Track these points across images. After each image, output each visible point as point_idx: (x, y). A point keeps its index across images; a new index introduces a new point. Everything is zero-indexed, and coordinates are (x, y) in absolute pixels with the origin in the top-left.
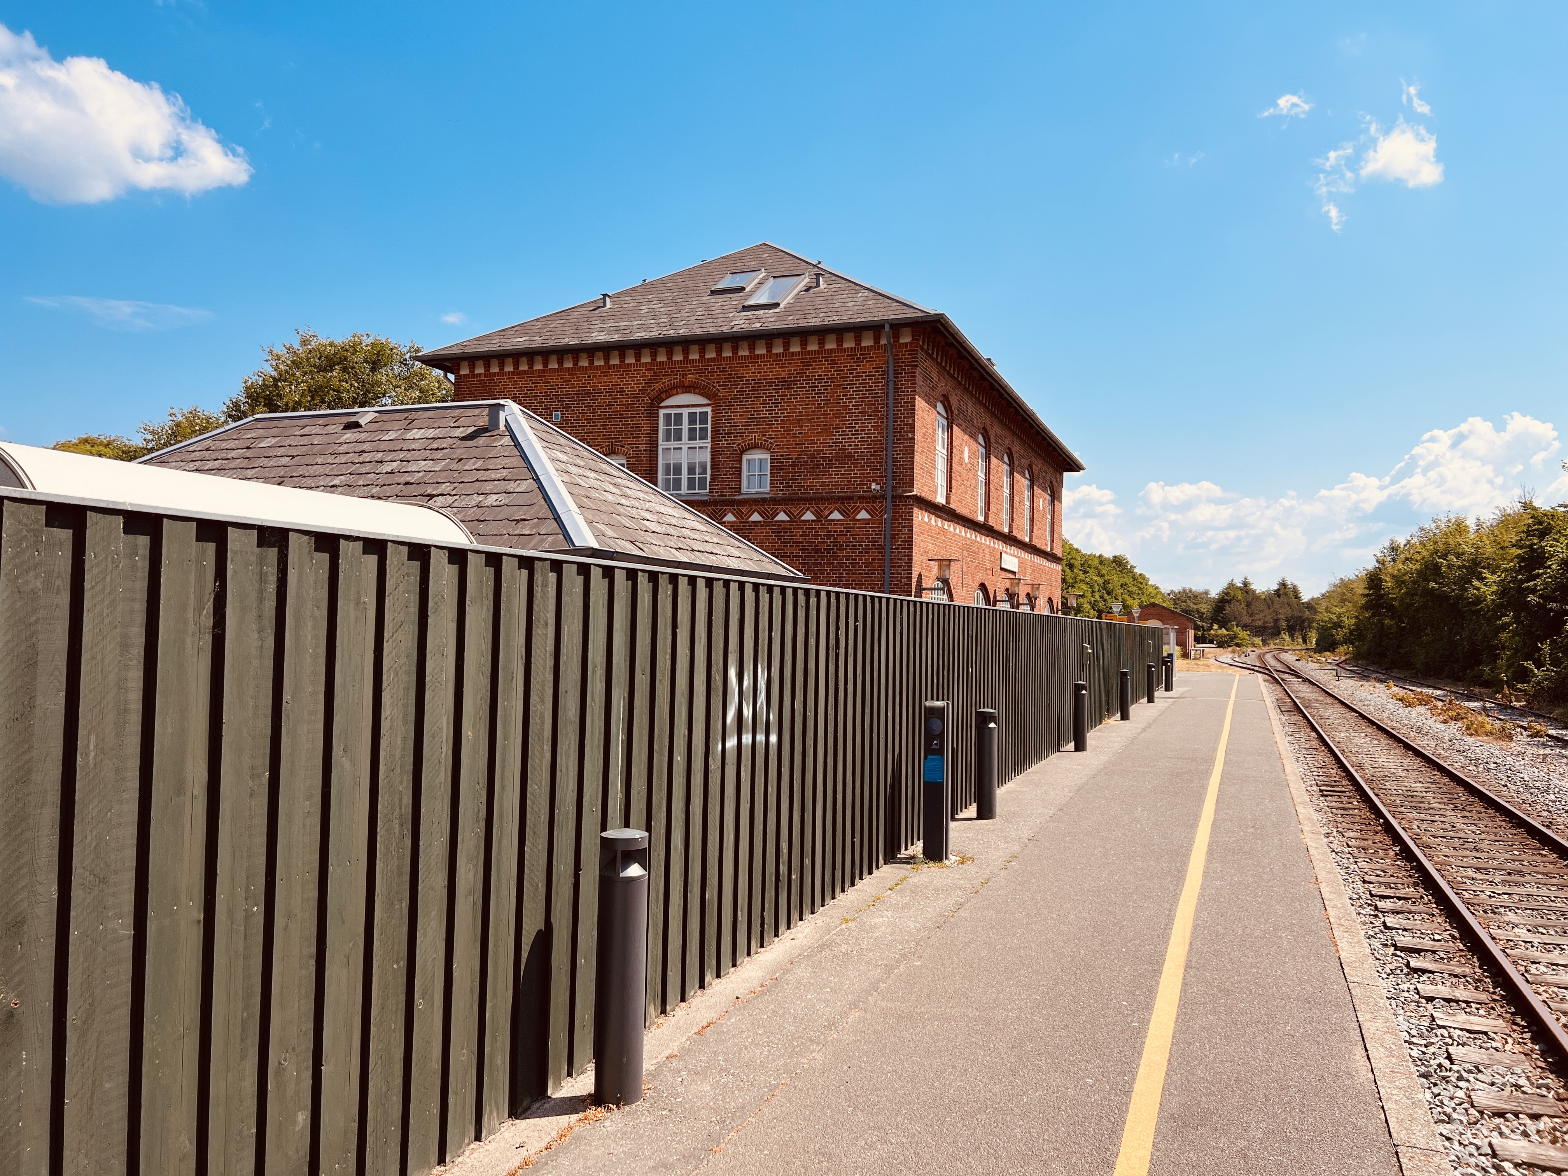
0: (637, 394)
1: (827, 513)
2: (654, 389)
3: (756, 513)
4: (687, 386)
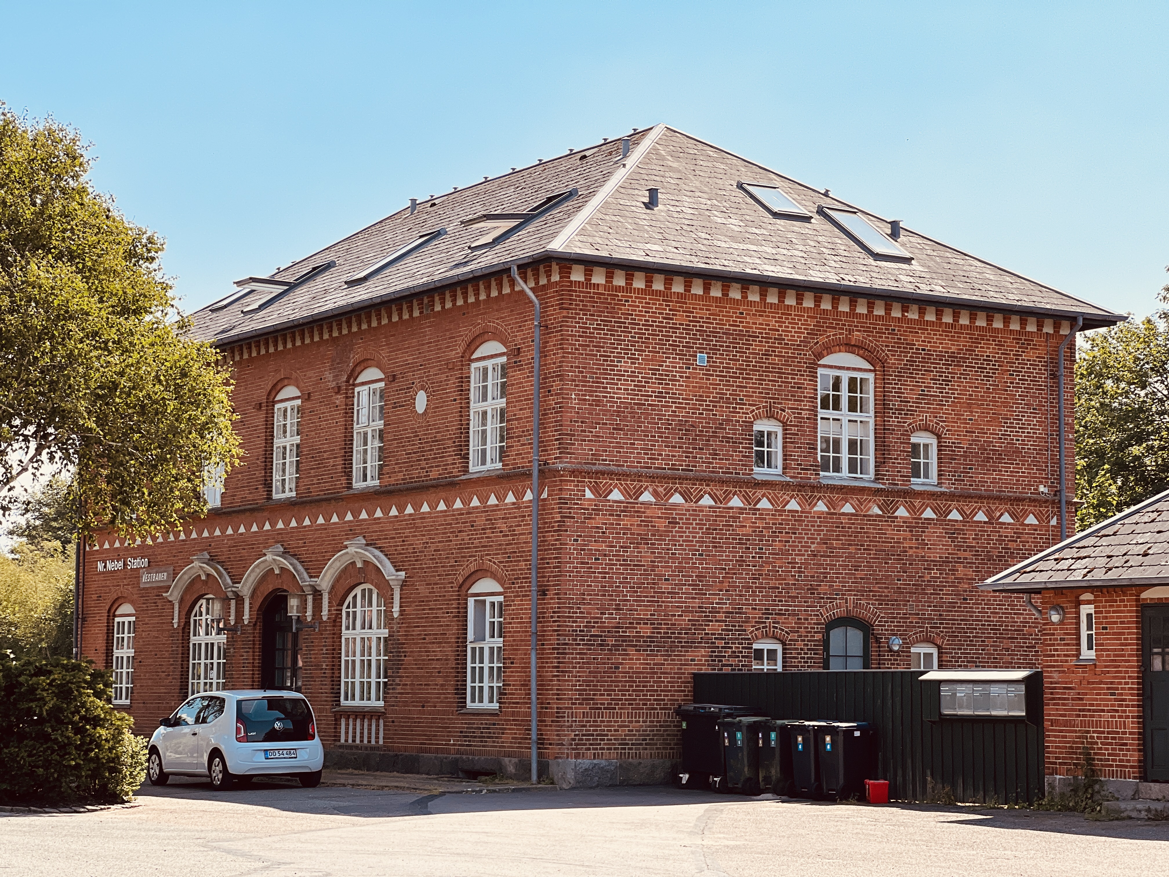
0: (798, 345)
1: (998, 514)
2: (818, 342)
3: (929, 508)
4: (854, 346)
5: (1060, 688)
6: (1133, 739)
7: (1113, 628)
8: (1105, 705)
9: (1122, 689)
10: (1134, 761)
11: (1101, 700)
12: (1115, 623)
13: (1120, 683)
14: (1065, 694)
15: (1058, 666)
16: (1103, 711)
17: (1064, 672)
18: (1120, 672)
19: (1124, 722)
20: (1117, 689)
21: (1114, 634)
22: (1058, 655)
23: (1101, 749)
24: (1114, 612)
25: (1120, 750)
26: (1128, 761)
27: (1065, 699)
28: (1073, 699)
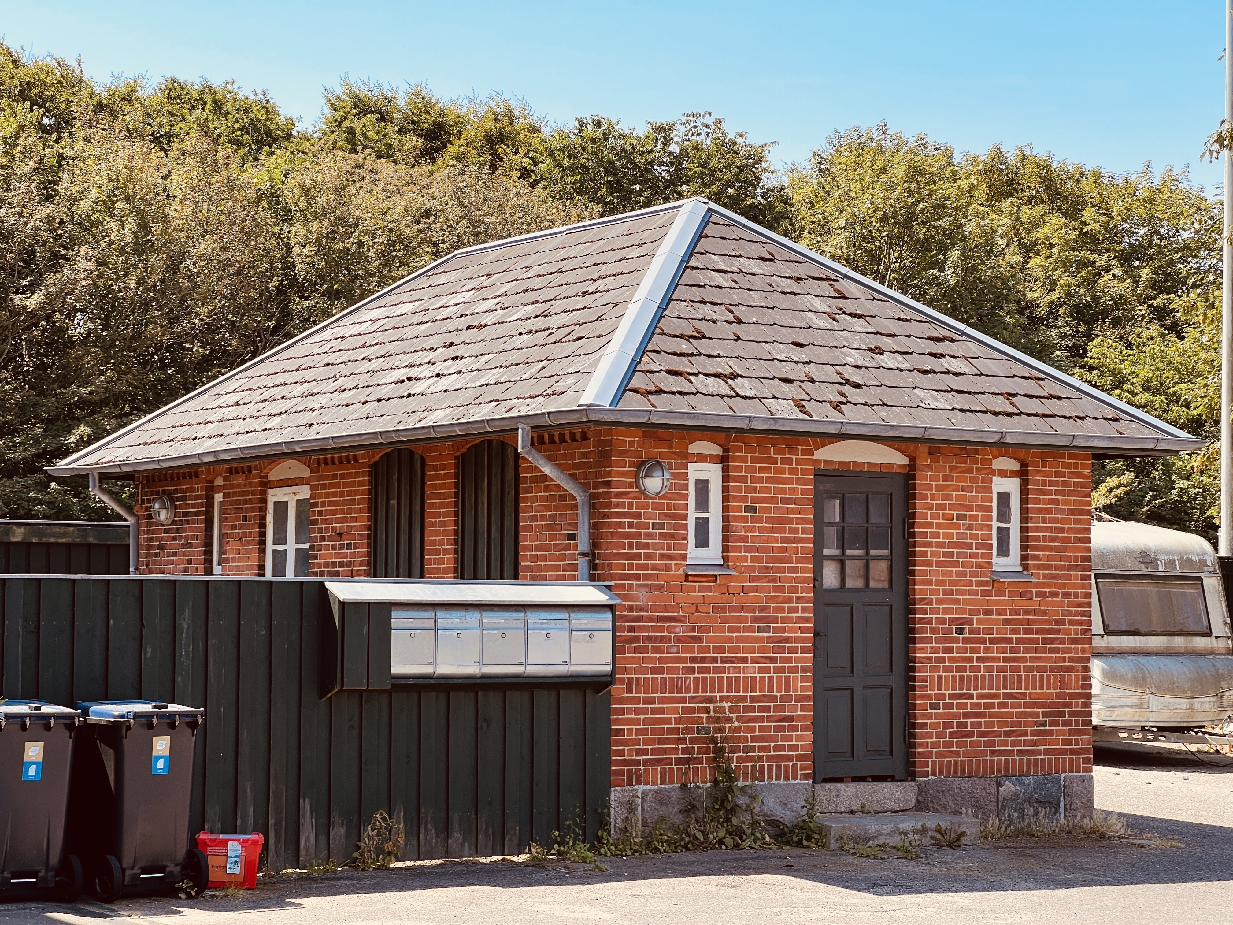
5: (651, 619)
6: (803, 708)
7: (768, 510)
8: (746, 650)
9: (784, 620)
10: (803, 748)
11: (740, 640)
12: (773, 500)
13: (781, 610)
14: (662, 630)
15: (647, 577)
16: (744, 660)
17: (660, 588)
18: (781, 589)
19: (787, 679)
20: (775, 620)
21: (768, 520)
22: (648, 557)
23: (738, 729)
24: (770, 480)
25: (777, 728)
26: (794, 748)
27: (662, 639)
28: (679, 640)
